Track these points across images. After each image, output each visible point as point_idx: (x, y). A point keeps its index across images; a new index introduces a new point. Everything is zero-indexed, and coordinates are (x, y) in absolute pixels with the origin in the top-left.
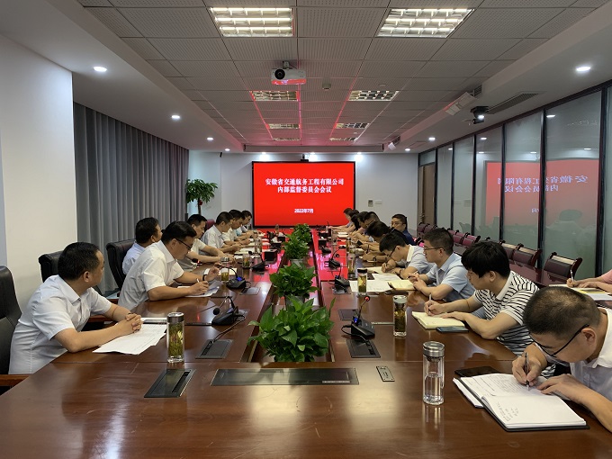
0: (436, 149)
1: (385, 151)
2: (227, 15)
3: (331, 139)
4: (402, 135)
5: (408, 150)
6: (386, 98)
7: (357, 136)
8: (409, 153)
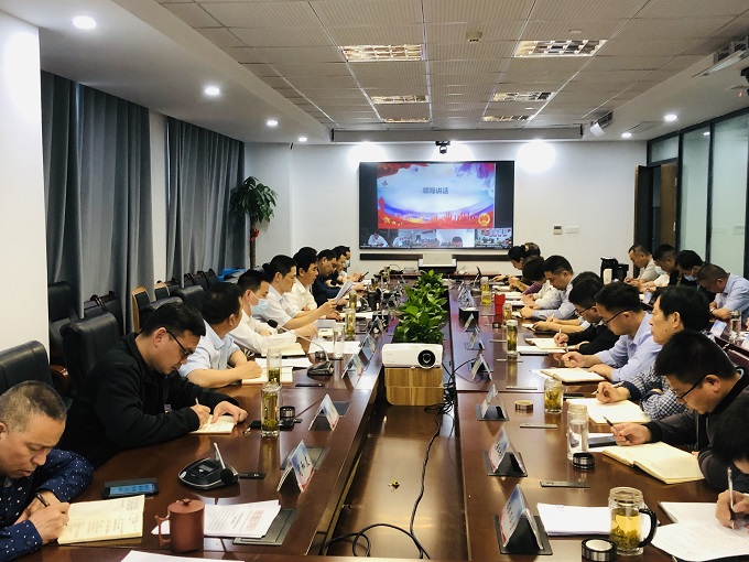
0: (679, 134)
1: (585, 138)
3: (486, 119)
4: (615, 111)
5: (627, 135)
6: (583, 51)
7: (533, 112)
8: (628, 142)
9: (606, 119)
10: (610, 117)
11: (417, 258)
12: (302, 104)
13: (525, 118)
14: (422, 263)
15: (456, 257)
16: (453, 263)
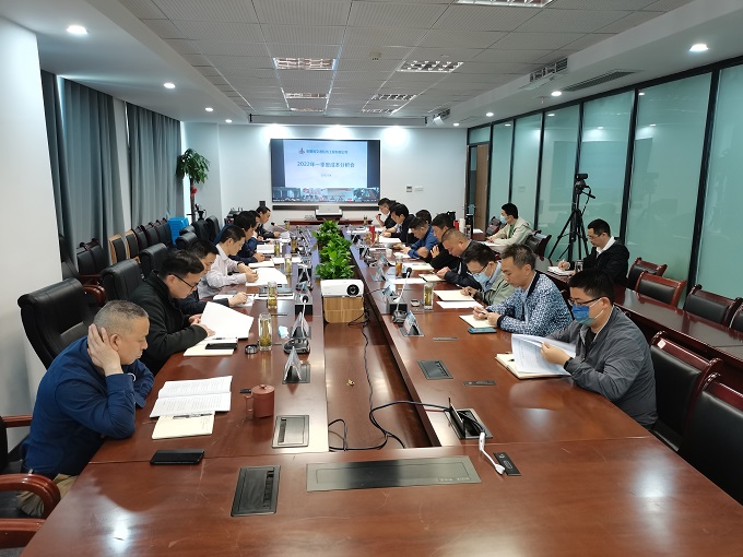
0: (492, 125)
1: (428, 125)
3: (363, 111)
4: (452, 109)
5: (456, 125)
6: (445, 69)
7: (397, 108)
8: (456, 128)
9: (445, 114)
10: (448, 112)
11: (314, 208)
12: (234, 96)
13: (391, 111)
14: (318, 213)
15: (341, 208)
16: (340, 212)
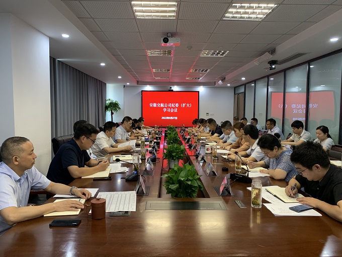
0: (245, 85)
2: (141, 6)
3: (187, 78)
5: (229, 85)
6: (222, 55)
7: (201, 77)
10: (225, 79)
13: (199, 78)
